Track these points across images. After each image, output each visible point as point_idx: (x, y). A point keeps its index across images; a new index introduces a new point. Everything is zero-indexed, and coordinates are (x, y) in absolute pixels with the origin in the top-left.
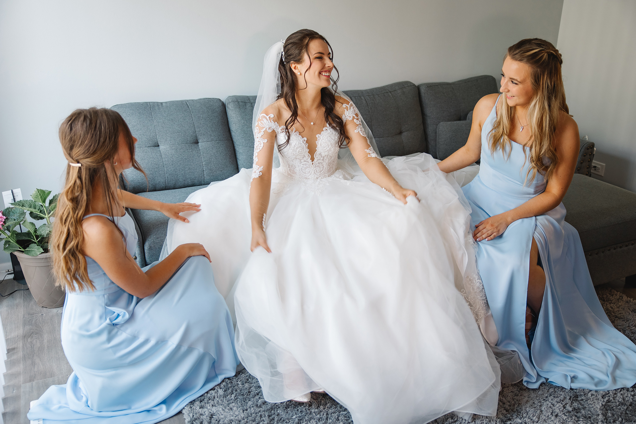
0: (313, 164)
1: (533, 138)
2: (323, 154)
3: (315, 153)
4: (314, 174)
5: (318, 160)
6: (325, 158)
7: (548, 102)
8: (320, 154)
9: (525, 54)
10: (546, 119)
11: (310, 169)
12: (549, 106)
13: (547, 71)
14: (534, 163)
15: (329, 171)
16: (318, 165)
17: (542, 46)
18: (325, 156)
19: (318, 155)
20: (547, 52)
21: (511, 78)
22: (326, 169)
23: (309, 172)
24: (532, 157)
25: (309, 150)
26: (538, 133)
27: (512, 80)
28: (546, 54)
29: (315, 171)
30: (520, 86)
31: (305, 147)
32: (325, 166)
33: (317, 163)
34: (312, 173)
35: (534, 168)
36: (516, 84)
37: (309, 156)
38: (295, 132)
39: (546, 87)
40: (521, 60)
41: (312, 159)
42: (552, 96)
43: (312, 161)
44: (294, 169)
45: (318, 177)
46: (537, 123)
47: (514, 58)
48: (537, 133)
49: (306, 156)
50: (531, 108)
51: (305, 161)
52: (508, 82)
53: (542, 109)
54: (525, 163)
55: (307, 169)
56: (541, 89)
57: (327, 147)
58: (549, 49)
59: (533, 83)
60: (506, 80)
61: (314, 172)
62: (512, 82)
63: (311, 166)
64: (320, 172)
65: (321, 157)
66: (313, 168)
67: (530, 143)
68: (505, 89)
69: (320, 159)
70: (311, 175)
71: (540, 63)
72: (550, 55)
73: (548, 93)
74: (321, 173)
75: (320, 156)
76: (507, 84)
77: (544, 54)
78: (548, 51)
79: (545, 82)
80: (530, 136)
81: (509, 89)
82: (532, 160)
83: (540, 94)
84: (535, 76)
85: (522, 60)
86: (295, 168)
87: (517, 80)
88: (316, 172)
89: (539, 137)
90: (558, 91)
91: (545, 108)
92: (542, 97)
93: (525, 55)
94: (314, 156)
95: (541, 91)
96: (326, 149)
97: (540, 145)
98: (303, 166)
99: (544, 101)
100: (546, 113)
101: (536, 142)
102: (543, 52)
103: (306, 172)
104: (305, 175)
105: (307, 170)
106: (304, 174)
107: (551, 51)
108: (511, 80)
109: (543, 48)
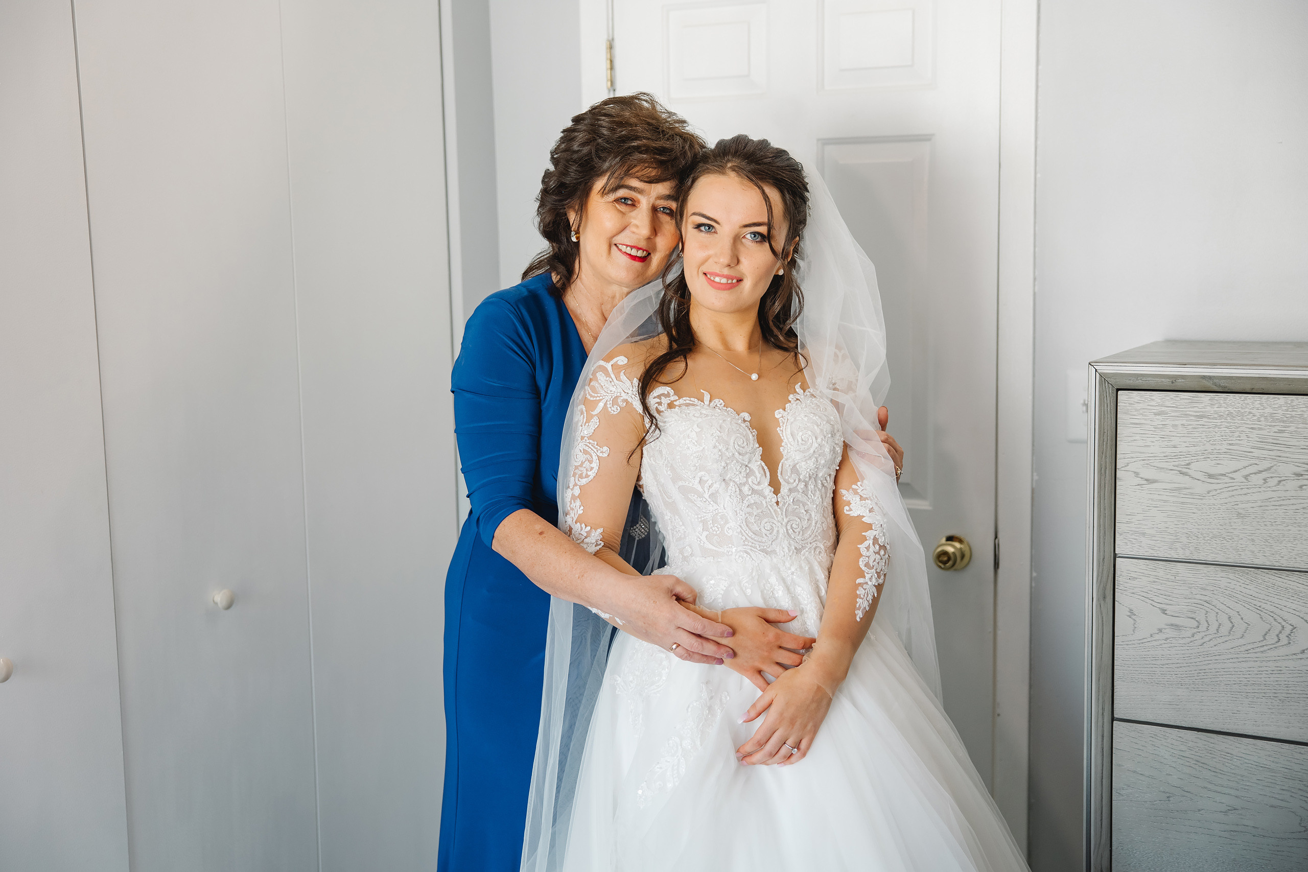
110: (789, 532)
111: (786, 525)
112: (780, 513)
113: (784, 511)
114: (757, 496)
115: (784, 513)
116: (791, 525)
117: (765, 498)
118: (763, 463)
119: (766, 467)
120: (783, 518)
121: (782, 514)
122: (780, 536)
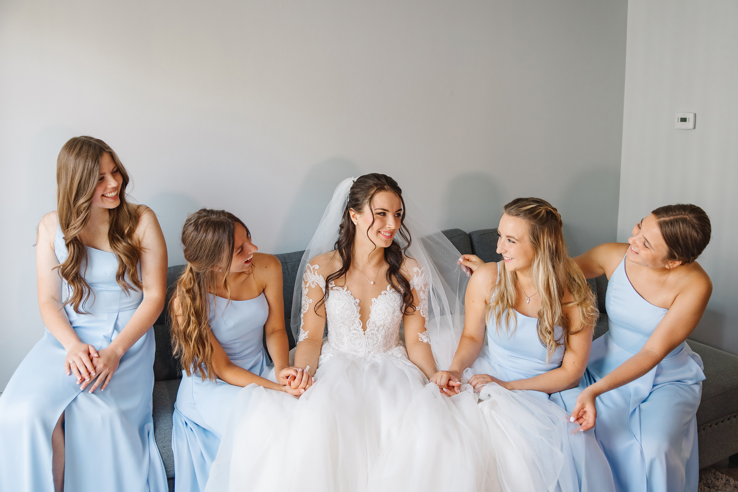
0: (365, 335)
2: (378, 324)
3: (368, 321)
4: (366, 346)
5: (371, 330)
6: (381, 328)
7: (552, 263)
8: (374, 323)
11: (361, 340)
13: (546, 229)
15: (385, 345)
16: (371, 336)
17: (539, 202)
18: (381, 326)
19: (372, 323)
21: (508, 237)
22: (381, 342)
23: (360, 343)
25: (360, 315)
28: (544, 210)
29: (367, 343)
30: (518, 245)
31: (356, 310)
32: (381, 339)
33: (370, 334)
34: (363, 345)
36: (514, 242)
37: (360, 324)
38: (346, 291)
39: (548, 246)
40: (517, 215)
41: (364, 328)
43: (364, 331)
44: (342, 339)
45: (370, 351)
47: (510, 213)
49: (357, 323)
51: (355, 329)
55: (358, 340)
56: (542, 247)
57: (382, 315)
60: (503, 239)
61: (365, 344)
62: (509, 240)
63: (363, 337)
64: (374, 345)
65: (376, 326)
66: (364, 340)
69: (373, 329)
70: (362, 348)
72: (548, 212)
74: (375, 347)
75: (374, 325)
76: (503, 243)
77: (542, 210)
78: (546, 207)
79: (545, 241)
81: (506, 249)
83: (541, 253)
84: (533, 234)
85: (519, 215)
86: (343, 337)
87: (514, 238)
88: (368, 345)
91: (549, 270)
92: (544, 257)
93: (521, 209)
94: (367, 324)
95: (542, 249)
96: (381, 317)
98: (352, 335)
99: (547, 262)
100: (551, 275)
102: (541, 208)
103: (356, 343)
104: (355, 346)
106: (353, 346)
107: (549, 208)
109: (540, 204)
113: (367, 337)
114: (356, 331)
116: (369, 343)
117: (359, 332)
118: (360, 321)
119: (361, 322)
120: (366, 340)
121: (365, 338)
122: (363, 346)
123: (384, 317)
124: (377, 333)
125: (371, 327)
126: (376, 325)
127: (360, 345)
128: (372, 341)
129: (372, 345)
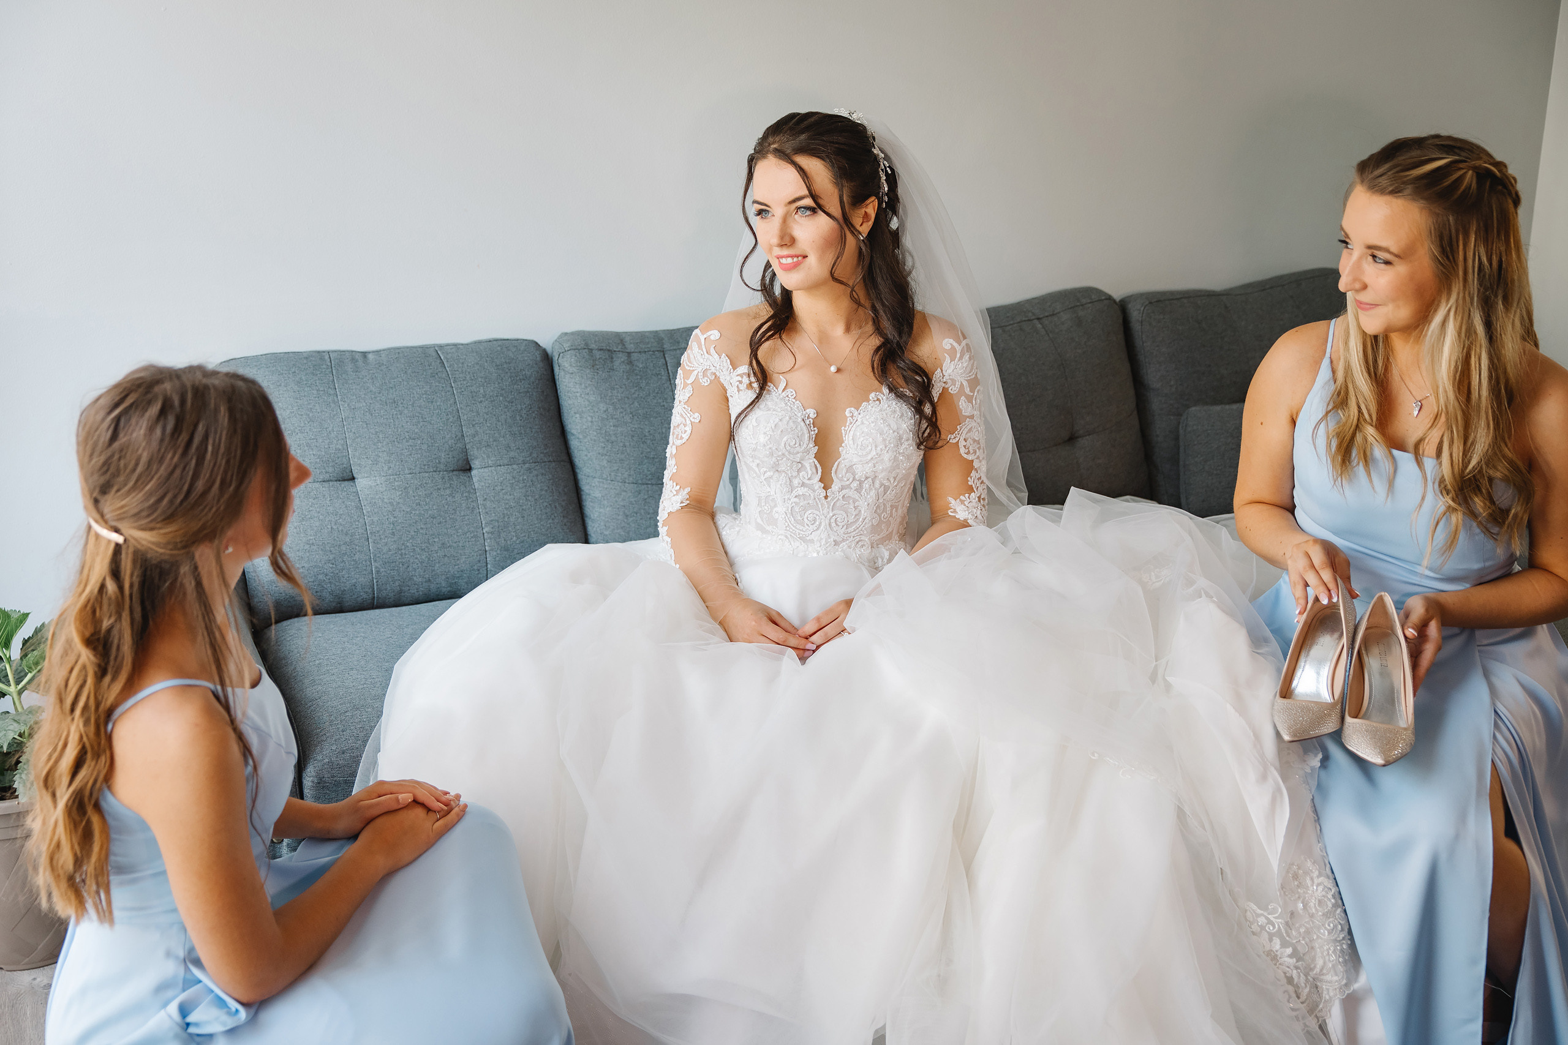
0: (829, 499)
1: (1443, 419)
2: (860, 472)
3: (836, 463)
4: (828, 527)
5: (842, 488)
6: (866, 485)
7: (1484, 313)
8: (850, 469)
9: (1408, 173)
10: (1480, 365)
11: (818, 513)
12: (1488, 325)
13: (1475, 222)
14: (1451, 495)
15: (875, 529)
16: (841, 502)
17: (1456, 151)
18: (867, 478)
19: (844, 471)
20: (1475, 169)
21: (1369, 247)
22: (867, 521)
23: (815, 520)
24: (1442, 481)
25: (817, 447)
26: (1456, 404)
27: (1373, 252)
28: (1470, 172)
29: (833, 520)
30: (1401, 269)
31: (807, 436)
32: (865, 512)
33: (841, 498)
34: (823, 524)
35: (1450, 510)
36: (1387, 263)
37: (817, 470)
38: (783, 391)
39: (1476, 269)
40: (1395, 192)
41: (826, 481)
42: (1496, 296)
43: (826, 488)
44: (771, 511)
45: (839, 539)
46: (1452, 374)
47: (1375, 188)
48: (1454, 407)
49: (808, 469)
50: (1432, 332)
51: (803, 485)
52: (1360, 258)
53: (1467, 334)
54: (1423, 498)
55: (810, 511)
56: (1461, 273)
57: (870, 448)
58: (1480, 158)
59: (1435, 256)
60: (1356, 254)
61: (828, 521)
62: (1374, 256)
63: (822, 505)
64: (848, 526)
65: (854, 479)
66: (825, 512)
67: (1434, 437)
68: (1355, 280)
69: (848, 487)
70: (819, 532)
71: (1456, 196)
72: (1483, 175)
73: (1481, 286)
74: (850, 530)
76: (1358, 265)
77: (1466, 173)
78: (1477, 163)
79: (1470, 254)
80: (1432, 416)
81: (1367, 280)
82: (1444, 489)
83: (1457, 288)
84: (1441, 237)
85: (1399, 192)
86: (775, 506)
87: (1387, 250)
88: (833, 525)
89: (1459, 418)
90: (1513, 281)
91: (1475, 332)
92: (1464, 297)
93: (1408, 175)
94: (833, 471)
95: (1461, 279)
96: (868, 454)
97: (1465, 443)
98: (796, 500)
99: (1470, 310)
100: (1478, 346)
101: (1452, 432)
102: (1461, 165)
103: (805, 520)
104: (801, 528)
105: (807, 513)
106: (798, 526)
107: (1485, 165)
108: (1370, 251)
109: (1459, 155)
110: (832, 524)
111: (831, 518)
112: (826, 506)
113: (832, 504)
114: (806, 489)
115: (831, 507)
116: (836, 519)
117: (814, 491)
118: (816, 462)
119: (818, 466)
120: (828, 512)
121: (828, 508)
122: (822, 528)
123: (874, 453)
124: (857, 498)
125: (841, 480)
126: (854, 474)
127: (815, 525)
128: (845, 515)
129: (843, 526)
